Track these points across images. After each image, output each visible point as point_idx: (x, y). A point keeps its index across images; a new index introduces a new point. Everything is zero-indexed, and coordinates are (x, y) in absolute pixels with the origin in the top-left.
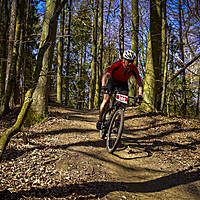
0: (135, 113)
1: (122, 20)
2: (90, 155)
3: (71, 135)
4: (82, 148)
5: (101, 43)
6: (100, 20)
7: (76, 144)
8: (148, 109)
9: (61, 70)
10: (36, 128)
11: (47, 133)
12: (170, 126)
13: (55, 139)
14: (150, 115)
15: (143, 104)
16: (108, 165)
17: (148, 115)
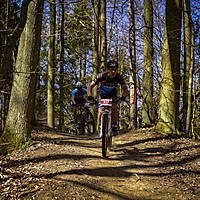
0: (149, 136)
1: (133, 17)
3: (60, 162)
4: (74, 177)
5: (105, 48)
6: (102, 17)
7: (66, 173)
8: (167, 130)
9: (53, 86)
11: (28, 161)
12: (195, 151)
13: (38, 168)
14: (169, 137)
15: (160, 124)
16: (106, 196)
17: (166, 138)
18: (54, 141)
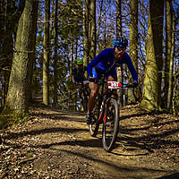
0: (134, 112)
1: (120, 6)
2: (76, 154)
3: (55, 134)
4: (67, 147)
5: (95, 33)
6: (92, 6)
7: (60, 144)
8: (150, 107)
10: (14, 129)
11: (26, 134)
12: (175, 125)
13: (35, 139)
14: (152, 113)
15: (144, 101)
16: (97, 164)
17: (149, 114)
18: (50, 116)
